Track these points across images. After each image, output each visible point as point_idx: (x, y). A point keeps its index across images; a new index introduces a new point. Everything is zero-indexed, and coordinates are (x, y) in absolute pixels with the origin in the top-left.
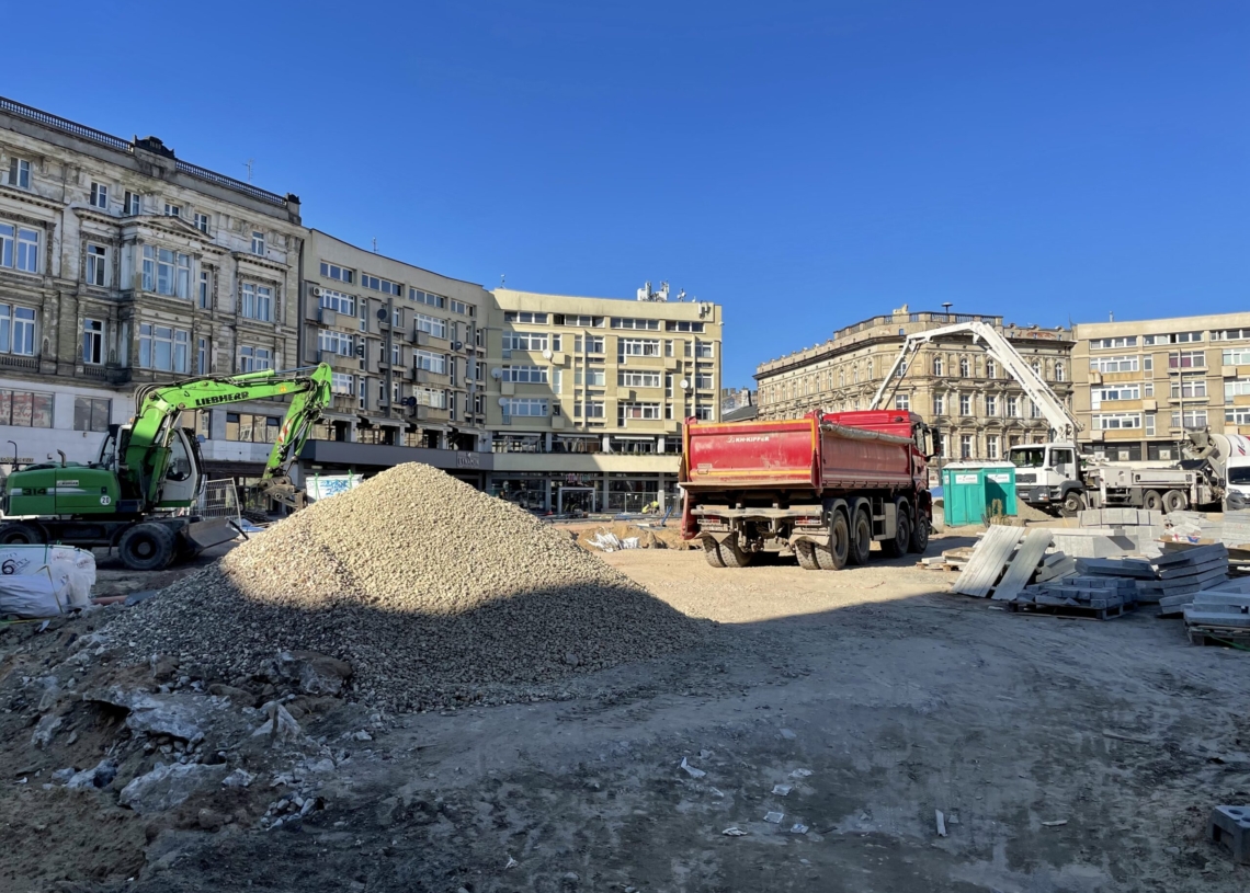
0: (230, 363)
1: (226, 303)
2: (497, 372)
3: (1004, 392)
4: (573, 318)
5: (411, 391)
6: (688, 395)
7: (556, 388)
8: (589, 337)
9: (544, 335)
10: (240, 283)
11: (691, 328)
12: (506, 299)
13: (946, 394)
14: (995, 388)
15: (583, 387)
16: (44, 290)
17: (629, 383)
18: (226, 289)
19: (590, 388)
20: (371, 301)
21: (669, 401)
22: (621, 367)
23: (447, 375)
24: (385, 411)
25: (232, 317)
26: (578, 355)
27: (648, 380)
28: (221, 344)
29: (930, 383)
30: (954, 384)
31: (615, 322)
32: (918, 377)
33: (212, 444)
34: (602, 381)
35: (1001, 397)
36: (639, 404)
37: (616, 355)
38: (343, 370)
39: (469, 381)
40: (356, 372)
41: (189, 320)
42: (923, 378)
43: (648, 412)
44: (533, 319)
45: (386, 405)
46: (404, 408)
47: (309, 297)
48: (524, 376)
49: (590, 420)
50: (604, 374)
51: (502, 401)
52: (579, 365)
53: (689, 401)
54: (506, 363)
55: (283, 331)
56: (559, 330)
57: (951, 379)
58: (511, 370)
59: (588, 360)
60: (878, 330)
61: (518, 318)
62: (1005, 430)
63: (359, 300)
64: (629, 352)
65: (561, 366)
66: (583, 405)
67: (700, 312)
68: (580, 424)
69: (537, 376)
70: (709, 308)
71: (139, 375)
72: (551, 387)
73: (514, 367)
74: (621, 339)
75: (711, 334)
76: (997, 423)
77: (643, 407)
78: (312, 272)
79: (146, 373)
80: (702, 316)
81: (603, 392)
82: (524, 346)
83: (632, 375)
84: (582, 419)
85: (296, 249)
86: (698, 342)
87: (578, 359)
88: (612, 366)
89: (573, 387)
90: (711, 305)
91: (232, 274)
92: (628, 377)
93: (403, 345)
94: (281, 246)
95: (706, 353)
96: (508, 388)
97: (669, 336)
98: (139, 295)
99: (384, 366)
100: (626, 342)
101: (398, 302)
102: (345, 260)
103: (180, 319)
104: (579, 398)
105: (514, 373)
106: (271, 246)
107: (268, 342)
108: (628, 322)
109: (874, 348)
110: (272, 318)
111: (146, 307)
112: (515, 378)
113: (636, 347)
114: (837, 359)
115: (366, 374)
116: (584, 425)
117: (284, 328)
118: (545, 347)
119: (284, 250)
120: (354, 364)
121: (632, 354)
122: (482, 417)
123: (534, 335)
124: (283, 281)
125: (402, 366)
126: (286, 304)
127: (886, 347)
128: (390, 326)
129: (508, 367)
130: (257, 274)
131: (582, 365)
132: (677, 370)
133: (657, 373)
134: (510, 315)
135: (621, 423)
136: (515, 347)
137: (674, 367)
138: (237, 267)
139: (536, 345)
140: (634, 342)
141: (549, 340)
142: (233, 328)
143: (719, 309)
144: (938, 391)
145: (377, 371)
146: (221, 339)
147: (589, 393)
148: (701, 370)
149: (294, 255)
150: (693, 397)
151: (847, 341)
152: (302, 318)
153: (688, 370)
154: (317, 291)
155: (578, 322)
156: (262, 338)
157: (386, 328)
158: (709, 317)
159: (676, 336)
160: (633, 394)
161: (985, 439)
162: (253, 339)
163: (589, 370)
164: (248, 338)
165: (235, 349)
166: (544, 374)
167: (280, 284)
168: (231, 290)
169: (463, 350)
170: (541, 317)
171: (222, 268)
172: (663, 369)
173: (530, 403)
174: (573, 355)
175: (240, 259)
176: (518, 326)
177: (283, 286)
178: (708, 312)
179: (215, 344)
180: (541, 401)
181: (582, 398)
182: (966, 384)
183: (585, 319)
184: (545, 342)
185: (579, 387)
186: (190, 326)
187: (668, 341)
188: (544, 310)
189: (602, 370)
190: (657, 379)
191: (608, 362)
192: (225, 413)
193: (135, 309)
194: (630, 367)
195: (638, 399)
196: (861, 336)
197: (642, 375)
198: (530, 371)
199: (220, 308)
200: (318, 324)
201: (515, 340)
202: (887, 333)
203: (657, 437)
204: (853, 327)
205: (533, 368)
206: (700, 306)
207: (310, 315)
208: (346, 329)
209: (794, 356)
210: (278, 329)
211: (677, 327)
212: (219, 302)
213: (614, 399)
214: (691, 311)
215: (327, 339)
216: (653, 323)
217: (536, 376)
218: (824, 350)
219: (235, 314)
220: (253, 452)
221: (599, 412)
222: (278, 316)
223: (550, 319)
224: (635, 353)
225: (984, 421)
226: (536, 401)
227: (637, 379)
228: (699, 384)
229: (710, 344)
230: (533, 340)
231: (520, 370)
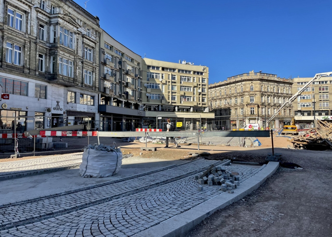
0: (81, 75)
1: (80, 53)
2: (146, 85)
3: (277, 96)
4: (167, 69)
5: (126, 89)
6: (200, 94)
7: (163, 90)
8: (172, 75)
9: (159, 74)
10: (84, 46)
11: (200, 74)
12: (148, 61)
13: (264, 96)
14: (275, 95)
15: (171, 91)
16: (26, 39)
17: (183, 90)
18: (80, 48)
19: (173, 91)
20: (117, 58)
21: (194, 96)
22: (181, 85)
23: (133, 85)
24: (120, 96)
25: (82, 58)
26: (169, 81)
27: (188, 89)
28: (79, 68)
29: (260, 93)
30: (266, 93)
31: (179, 70)
32: (257, 91)
33: (76, 105)
34: (176, 89)
35: (277, 98)
36: (186, 97)
37: (180, 81)
38: (110, 81)
39: (139, 87)
40: (113, 82)
41: (73, 57)
42: (259, 91)
43: (188, 99)
44: (156, 68)
45: (120, 94)
46: (125, 95)
47: (102, 54)
48: (153, 87)
49: (173, 101)
50: (176, 87)
51: (147, 94)
52: (169, 84)
53: (200, 96)
54: (148, 82)
55: (95, 65)
56: (163, 72)
57: (265, 92)
58: (149, 84)
59: (172, 82)
60: (245, 77)
61: (151, 68)
62: (277, 107)
63: (114, 57)
64: (183, 80)
65: (164, 84)
66: (170, 97)
67: (203, 69)
68: (169, 102)
69: (157, 87)
70: (205, 68)
71: (59, 77)
72: (161, 90)
73: (150, 84)
74: (181, 76)
75: (206, 75)
76: (276, 105)
77: (187, 98)
78: (102, 46)
79: (61, 76)
80: (203, 70)
81: (176, 92)
82: (153, 77)
83: (184, 87)
84: (170, 101)
85: (98, 36)
86: (202, 78)
87: (169, 82)
88: (178, 84)
89: (168, 91)
90: (206, 67)
91: (82, 43)
92: (183, 88)
93: (124, 74)
94: (94, 35)
95: (204, 81)
96: (149, 90)
97: (194, 76)
98: (59, 45)
99: (120, 80)
100: (182, 77)
101: (123, 60)
102: (112, 42)
103: (71, 57)
104: (169, 94)
105: (150, 85)
106: (92, 34)
107: (91, 69)
108: (183, 71)
109: (243, 83)
110: (92, 60)
111: (61, 50)
112: (150, 87)
113: (185, 79)
114: (229, 86)
115: (115, 83)
116: (170, 103)
118: (159, 78)
119: (95, 36)
120: (112, 79)
121: (184, 81)
122: (141, 99)
123: (156, 73)
124: (95, 47)
125: (124, 81)
126: (96, 56)
127: (248, 82)
128: (122, 67)
129: (148, 83)
130: (88, 44)
131: (170, 84)
132: (196, 87)
133: (191, 87)
134: (149, 67)
135: (181, 103)
136: (150, 77)
137: (196, 85)
138: (83, 40)
139: (156, 76)
140: (184, 77)
141: (160, 75)
142: (82, 62)
143: (208, 68)
144: (262, 95)
145: (118, 82)
146: (79, 66)
147: (172, 93)
148: (203, 87)
149: (98, 39)
150: (201, 95)
151: (233, 80)
152: (100, 62)
153: (200, 87)
154: (105, 52)
155: (169, 70)
156: (90, 67)
157: (120, 67)
158: (205, 71)
159: (196, 76)
160: (185, 93)
161: (273, 109)
163: (172, 85)
164: (86, 67)
165: (83, 70)
166: (159, 86)
168: (81, 48)
169: (137, 77)
170: (158, 68)
171: (79, 40)
172: (193, 86)
173: (155, 95)
174: (168, 80)
175: (84, 37)
176: (151, 71)
177: (95, 49)
178: (205, 69)
179: (77, 67)
180: (158, 95)
181: (170, 94)
182: (269, 93)
183: (170, 69)
184: (159, 76)
185: (169, 91)
186: (73, 60)
187: (194, 78)
188: (159, 66)
189: (176, 86)
190: (191, 89)
191: (177, 83)
192: (80, 93)
193: (57, 51)
194: (183, 85)
195: (186, 95)
196: (239, 79)
197: (187, 88)
198: (155, 85)
199: (79, 55)
200: (105, 64)
201: (150, 75)
202: (248, 78)
203: (191, 107)
204: (235, 76)
205: (156, 84)
206: (203, 67)
207: (102, 61)
208: (111, 66)
210: (94, 65)
211: (196, 73)
212: (78, 53)
213: (179, 95)
214: (200, 68)
215: (106, 69)
216: (190, 72)
217: (156, 87)
218: (223, 83)
219: (83, 57)
220: (88, 108)
221: (174, 99)
222: (94, 60)
223: (160, 69)
224: (185, 81)
225: (273, 104)
226: (157, 95)
227: (185, 89)
228: (202, 90)
229: (205, 79)
230: (156, 75)
231: (152, 84)
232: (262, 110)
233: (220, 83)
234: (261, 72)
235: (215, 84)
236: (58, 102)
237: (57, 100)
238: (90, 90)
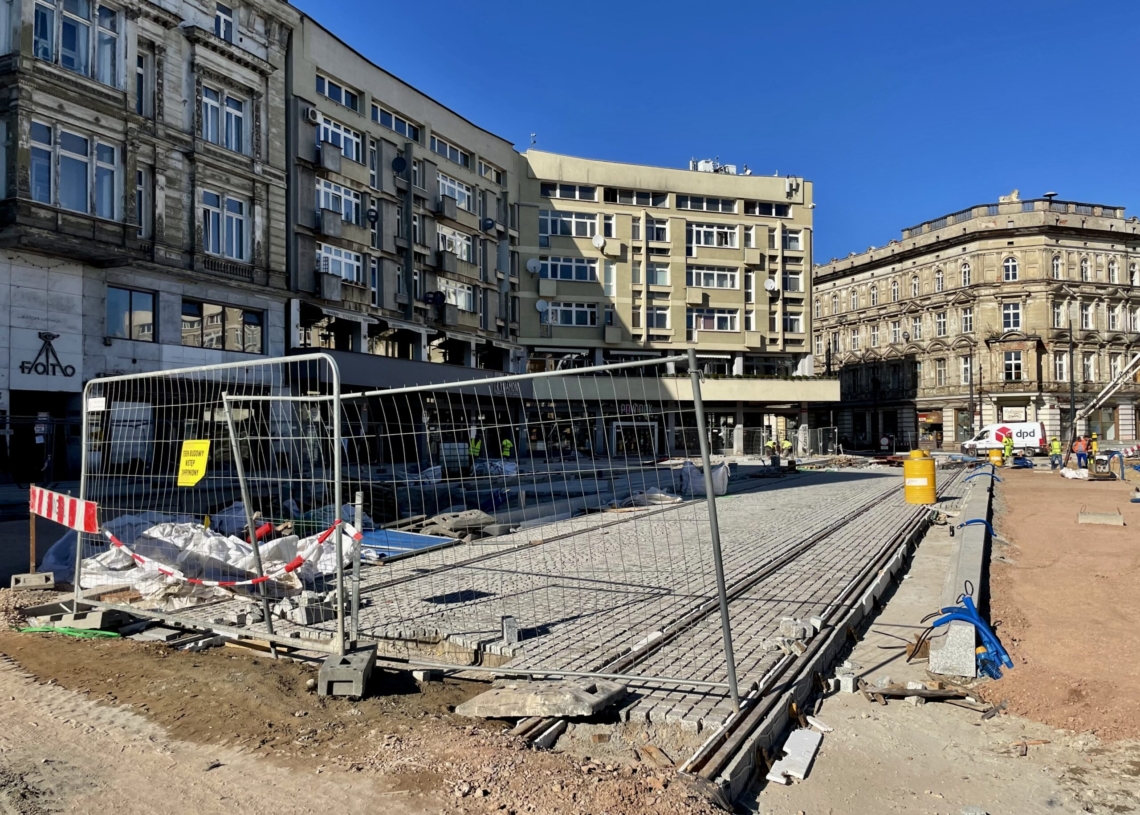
0: (185, 215)
1: (176, 112)
2: (534, 264)
3: (1127, 301)
4: (627, 193)
5: (435, 283)
6: (773, 300)
7: (609, 287)
8: (649, 220)
9: (592, 216)
10: (199, 83)
11: (774, 211)
12: (544, 164)
13: (1066, 302)
14: (1118, 295)
15: (643, 288)
17: (698, 283)
18: (176, 89)
19: (653, 288)
20: (383, 142)
21: (749, 307)
22: (690, 261)
23: (475, 264)
24: (405, 311)
25: (187, 138)
26: (637, 244)
27: (722, 278)
28: (171, 182)
29: (1049, 288)
30: (1075, 289)
31: (681, 199)
32: (1035, 281)
33: (160, 351)
34: (667, 279)
35: (1124, 307)
36: (712, 311)
37: (684, 245)
38: (349, 245)
39: (500, 276)
40: (366, 250)
41: (118, 125)
42: (1042, 281)
43: (722, 322)
44: (577, 193)
45: (406, 301)
46: (428, 307)
47: (301, 123)
48: (566, 271)
49: (653, 332)
50: (668, 270)
51: (540, 305)
52: (637, 258)
53: (773, 308)
54: (544, 252)
55: (264, 172)
56: (611, 209)
57: (1073, 284)
58: (549, 262)
59: (650, 251)
60: (980, 222)
61: (558, 192)
62: (1128, 347)
63: (368, 140)
64: (698, 242)
65: (613, 259)
66: (643, 312)
67: (788, 190)
68: (639, 336)
69: (584, 271)
70: (798, 185)
71: (29, 215)
72: (603, 284)
73: (553, 259)
74: (689, 224)
75: (800, 218)
76: (1120, 339)
77: (716, 315)
78: (304, 86)
79: (43, 213)
80: (789, 195)
81: (667, 294)
82: (566, 230)
83: (702, 272)
84: (642, 330)
85: (280, 41)
86: (784, 230)
87: (637, 250)
88: (678, 259)
89: (630, 287)
90: (800, 180)
91: (185, 66)
92: (698, 275)
93: (424, 216)
94: (258, 33)
95: (793, 244)
96: (548, 286)
97: (749, 221)
98: (27, 64)
99: (402, 243)
100: (695, 228)
101: (418, 152)
102: (353, 74)
103: (103, 122)
104: (638, 302)
105: (554, 267)
106: (244, 31)
107: (243, 187)
108: (697, 201)
109: (972, 247)
110: (247, 148)
111: (41, 88)
112: (554, 275)
113: (708, 235)
114: (908, 263)
115: (378, 254)
116: (644, 338)
117: (267, 169)
118: (593, 233)
119: (263, 41)
120: (363, 237)
121: (702, 244)
122: (514, 326)
123: (580, 215)
124: (261, 89)
125: (424, 246)
126: (268, 130)
127: (991, 243)
128: (409, 185)
129: (545, 258)
130: (224, 73)
131: (642, 257)
132: (759, 267)
133: (734, 269)
134: (547, 187)
135: (689, 337)
136: (554, 231)
137: (758, 262)
138: (193, 54)
139: (581, 228)
140: (705, 228)
141: (599, 222)
142: (189, 156)
143: (809, 186)
144: (1058, 297)
145: (393, 250)
146: (169, 173)
147: (651, 295)
148: (789, 267)
149: (277, 53)
150: (779, 303)
151: (926, 238)
152: (292, 156)
153: (773, 266)
154: (314, 114)
155: (635, 199)
156: (235, 180)
157: (403, 186)
158: (797, 198)
159: (756, 220)
160: (706, 297)
161: (1107, 358)
162: (220, 180)
163: (650, 265)
164: (213, 177)
165: (192, 193)
166: (593, 269)
167: (260, 96)
168: (184, 91)
169: (493, 232)
170: (587, 191)
171: (170, 51)
172: (741, 265)
173: (574, 309)
174: (630, 243)
175: (197, 40)
176: (559, 204)
177: (263, 99)
178: (797, 190)
179: (161, 179)
180: (589, 306)
181: (642, 302)
182: (1087, 289)
183: (643, 196)
184: (593, 225)
185: (637, 288)
186: (121, 137)
187: (748, 228)
188: (592, 181)
189: (666, 265)
190: (733, 277)
191: (674, 254)
192: (180, 298)
193: (20, 90)
194: (700, 262)
195: (712, 305)
196: (952, 231)
197: (716, 273)
198: (574, 264)
199: (168, 119)
200: (316, 167)
201: (554, 223)
202: (992, 226)
203: (734, 354)
204: (937, 222)
205: (578, 261)
206: (787, 181)
207: (303, 153)
208: (352, 181)
209: (834, 264)
210: (258, 169)
211: (757, 210)
212: (166, 110)
213: (681, 303)
214: (773, 188)
215: (327, 194)
216: (728, 203)
217: (581, 272)
218: (885, 253)
219: (192, 134)
221: (661, 321)
222: (256, 148)
223: (599, 194)
224: (706, 243)
225: (1106, 336)
226: (582, 306)
227: (709, 277)
228: (786, 284)
229: (797, 232)
230: (577, 223)
231: (562, 263)
232: (1058, 362)
233: (871, 253)
234: (1053, 198)
235: (852, 259)
236: (47, 338)
237: (42, 326)
238: (233, 283)
